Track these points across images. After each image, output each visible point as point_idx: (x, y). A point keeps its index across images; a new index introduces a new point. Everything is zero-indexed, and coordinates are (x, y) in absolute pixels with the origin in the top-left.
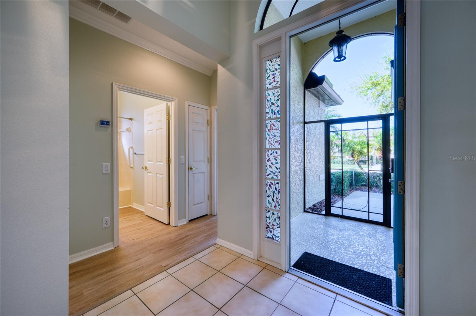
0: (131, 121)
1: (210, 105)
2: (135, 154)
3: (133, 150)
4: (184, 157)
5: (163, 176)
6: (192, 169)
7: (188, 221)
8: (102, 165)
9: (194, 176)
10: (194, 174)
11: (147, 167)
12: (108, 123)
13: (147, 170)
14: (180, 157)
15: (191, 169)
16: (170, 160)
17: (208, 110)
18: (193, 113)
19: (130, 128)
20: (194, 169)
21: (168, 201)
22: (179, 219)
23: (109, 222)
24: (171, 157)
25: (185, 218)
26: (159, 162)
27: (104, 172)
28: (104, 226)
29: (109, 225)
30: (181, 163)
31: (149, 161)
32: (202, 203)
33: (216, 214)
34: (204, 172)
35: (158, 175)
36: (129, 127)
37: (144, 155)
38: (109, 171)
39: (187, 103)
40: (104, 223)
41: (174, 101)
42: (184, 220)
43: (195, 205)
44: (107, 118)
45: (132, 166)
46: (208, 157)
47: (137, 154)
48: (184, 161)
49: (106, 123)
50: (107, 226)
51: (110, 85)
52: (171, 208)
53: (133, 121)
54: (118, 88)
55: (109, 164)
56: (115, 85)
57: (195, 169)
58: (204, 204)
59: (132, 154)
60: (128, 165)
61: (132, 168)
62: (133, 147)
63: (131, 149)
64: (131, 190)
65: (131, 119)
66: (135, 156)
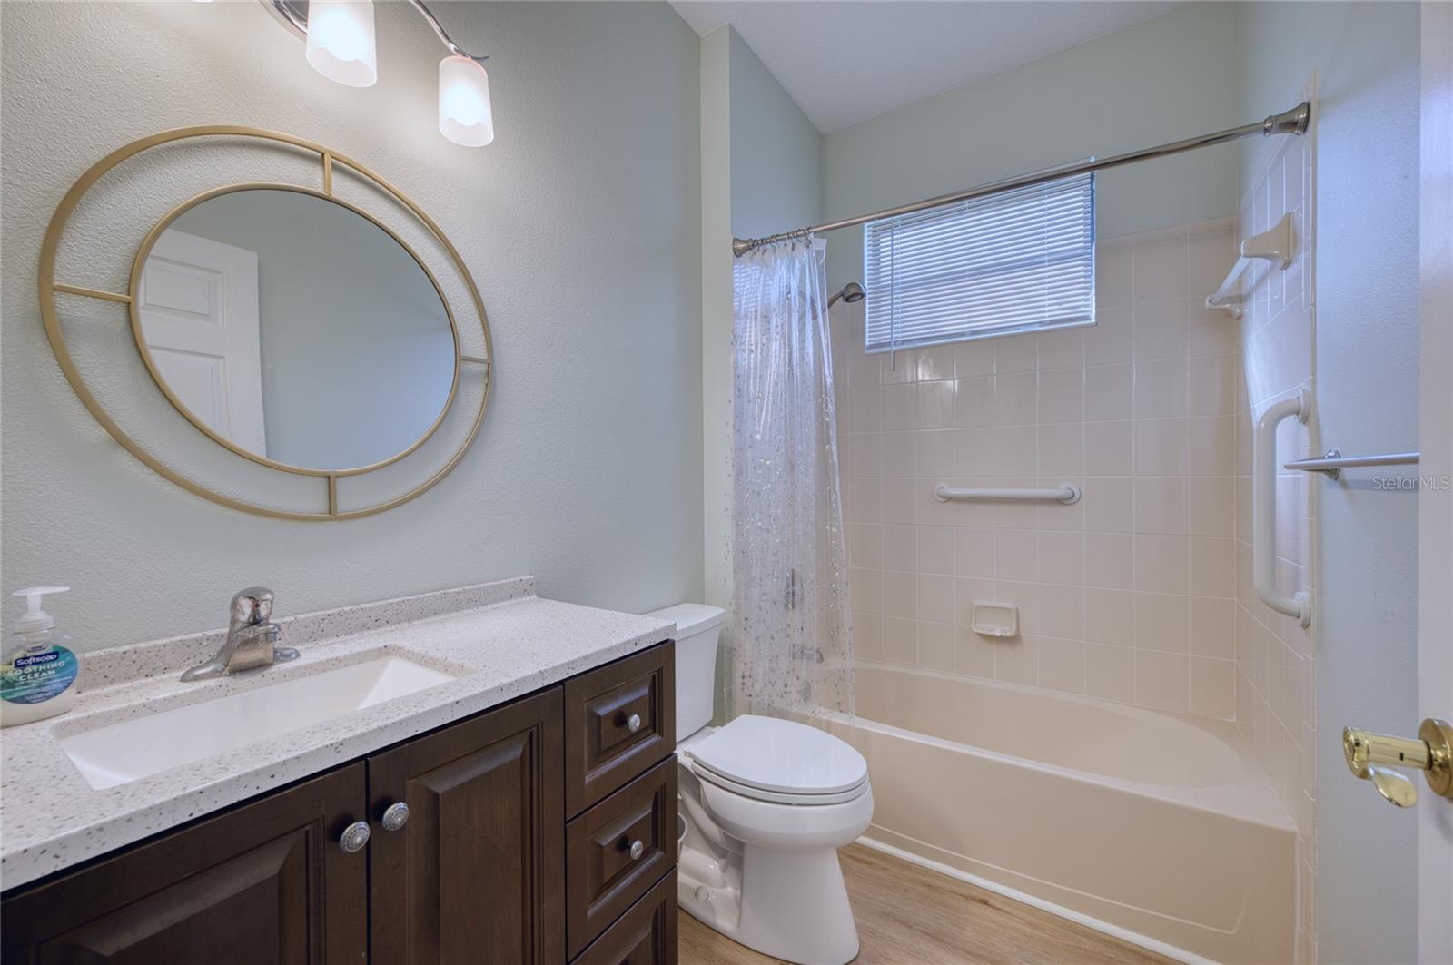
0: (1295, 134)
2: (1333, 472)
3: (1315, 436)
45: (1301, 599)
47: (1347, 473)
59: (1303, 475)
60: (1259, 579)
61: (1306, 626)
62: (1311, 397)
63: (1291, 420)
64: (1293, 835)
65: (1295, 123)
66: (1334, 495)
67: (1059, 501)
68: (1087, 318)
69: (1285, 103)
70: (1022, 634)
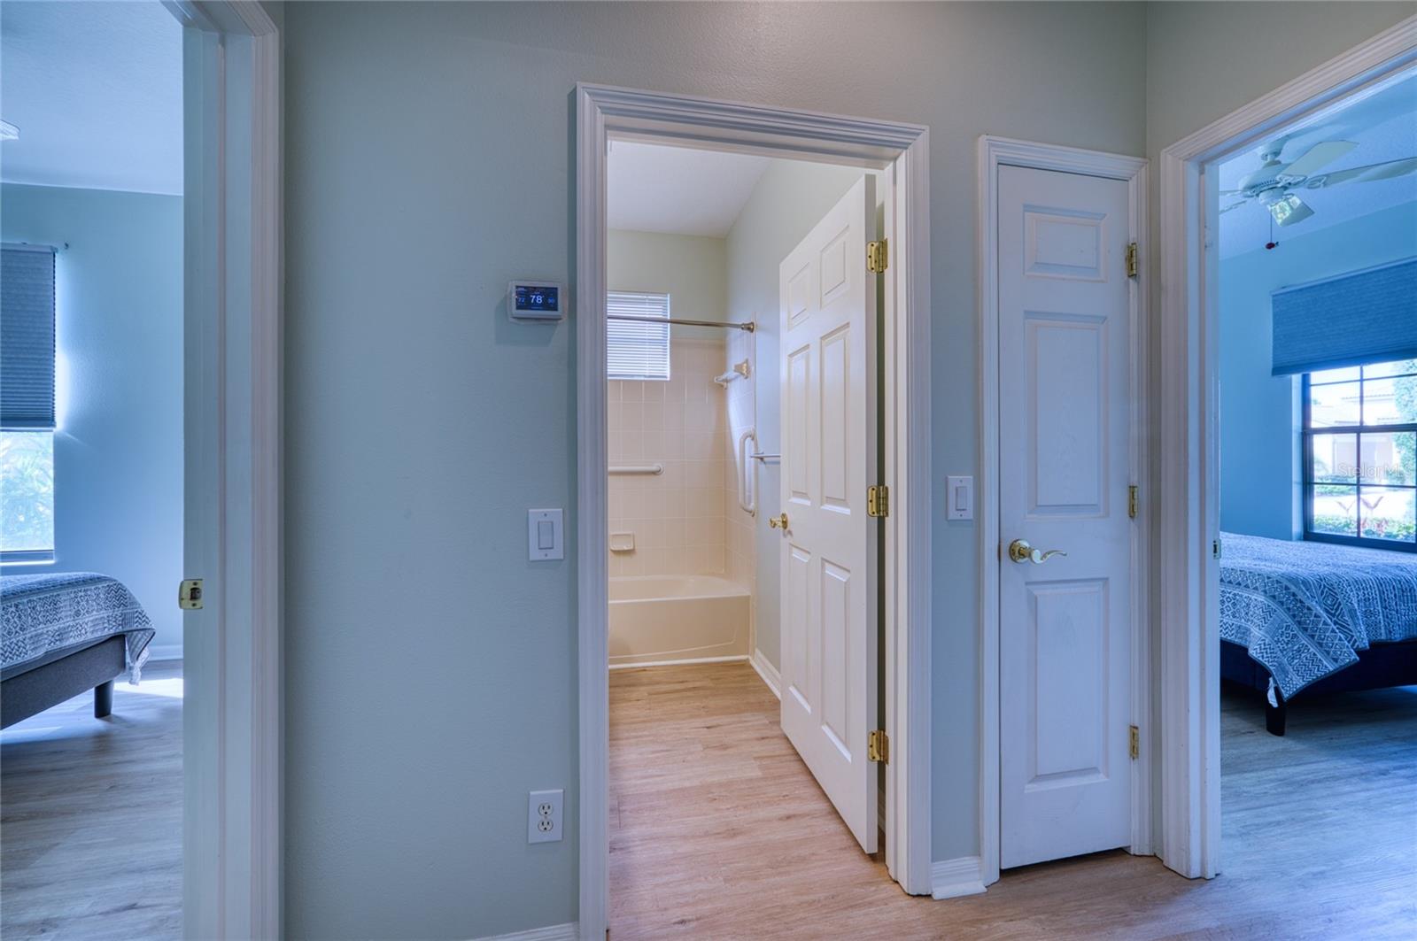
0: (748, 332)
1: (1142, 146)
2: (762, 459)
3: (756, 445)
4: (967, 480)
5: (848, 581)
6: (1022, 555)
7: (996, 877)
8: (528, 518)
9: (1033, 602)
10: (1030, 587)
11: (790, 518)
12: (549, 297)
13: (790, 532)
14: (946, 480)
15: (1017, 553)
16: (886, 498)
17: (1132, 184)
18: (1028, 208)
19: (747, 361)
20: (1036, 555)
21: (875, 728)
22: (939, 852)
23: (556, 816)
24: (889, 481)
25: (977, 852)
26: (832, 500)
27: (535, 554)
28: (536, 835)
29: (555, 834)
30: (953, 515)
31: (797, 494)
32: (1093, 770)
33: (1195, 872)
34: (1106, 580)
35: (830, 571)
36: (745, 358)
37: (779, 463)
38: (558, 553)
39: (985, 152)
40: (535, 818)
41: (905, 146)
42: (969, 862)
43: (1039, 778)
44: (547, 272)
45: (752, 506)
46: (1134, 480)
47: (765, 459)
48: (970, 504)
49: (540, 300)
50: (546, 837)
51: (566, 99)
52: (889, 769)
53: (758, 334)
54: (605, 111)
55: (556, 513)
56: (586, 95)
57: (1044, 556)
58: (1100, 778)
59: (753, 459)
60: (741, 500)
61: (753, 516)
62: (755, 434)
63: (749, 439)
64: (749, 597)
65: (749, 328)
66: (762, 466)
67: (654, 473)
68: (665, 377)
69: (744, 319)
70: (636, 548)
